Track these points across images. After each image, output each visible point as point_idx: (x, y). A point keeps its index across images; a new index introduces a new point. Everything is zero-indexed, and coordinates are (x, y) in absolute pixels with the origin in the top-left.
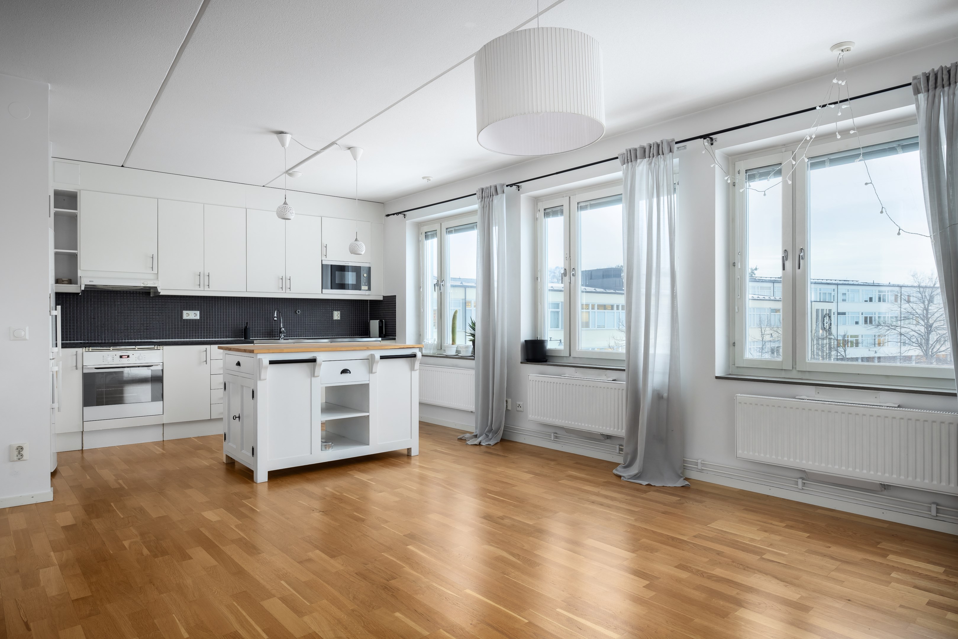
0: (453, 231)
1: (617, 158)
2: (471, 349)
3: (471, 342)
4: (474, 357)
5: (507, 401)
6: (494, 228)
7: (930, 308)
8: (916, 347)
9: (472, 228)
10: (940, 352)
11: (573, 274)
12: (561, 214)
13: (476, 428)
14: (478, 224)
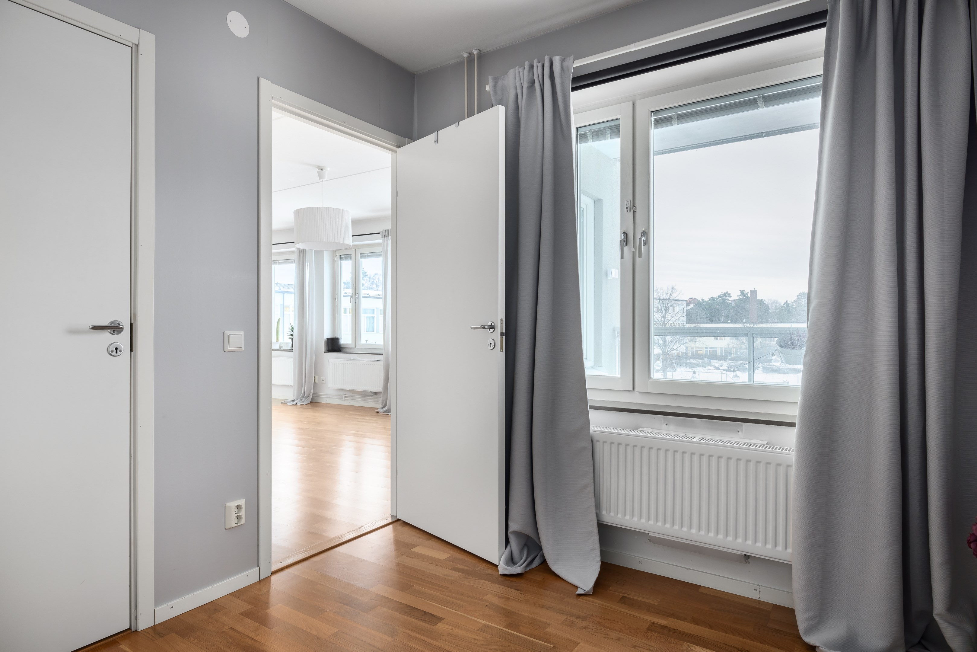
0: (278, 263)
1: (379, 233)
2: (290, 345)
3: (291, 339)
4: (293, 349)
5: (315, 377)
6: (306, 264)
7: (666, 316)
8: (657, 347)
9: (292, 262)
10: (672, 350)
11: (357, 297)
12: (350, 259)
13: (294, 396)
14: (295, 260)
